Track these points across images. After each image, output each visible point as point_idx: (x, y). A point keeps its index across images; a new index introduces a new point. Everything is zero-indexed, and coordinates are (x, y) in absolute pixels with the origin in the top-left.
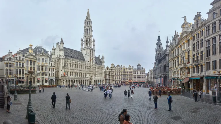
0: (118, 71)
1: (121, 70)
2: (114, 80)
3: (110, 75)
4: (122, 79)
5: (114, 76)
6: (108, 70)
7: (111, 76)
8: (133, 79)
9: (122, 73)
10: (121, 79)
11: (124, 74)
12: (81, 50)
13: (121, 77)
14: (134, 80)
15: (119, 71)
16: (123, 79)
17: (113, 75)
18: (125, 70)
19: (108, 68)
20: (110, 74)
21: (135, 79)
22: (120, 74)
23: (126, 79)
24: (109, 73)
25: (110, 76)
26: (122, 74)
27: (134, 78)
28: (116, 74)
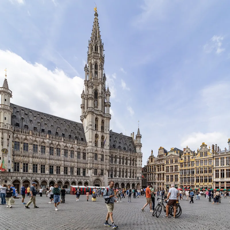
0: (172, 162)
1: (179, 160)
2: (163, 184)
3: (157, 172)
4: (182, 181)
5: (163, 174)
6: (152, 163)
7: (158, 174)
8: (215, 179)
9: (182, 166)
10: (179, 180)
11: (187, 168)
12: (82, 120)
13: (179, 176)
14: (217, 183)
15: (176, 161)
16: (185, 181)
17: (162, 172)
18: (189, 157)
19: (152, 158)
20: (157, 170)
21: (219, 180)
22: (176, 170)
23: (193, 181)
24: (155, 168)
25: (157, 176)
26: (183, 168)
27: (217, 176)
28: (167, 171)
